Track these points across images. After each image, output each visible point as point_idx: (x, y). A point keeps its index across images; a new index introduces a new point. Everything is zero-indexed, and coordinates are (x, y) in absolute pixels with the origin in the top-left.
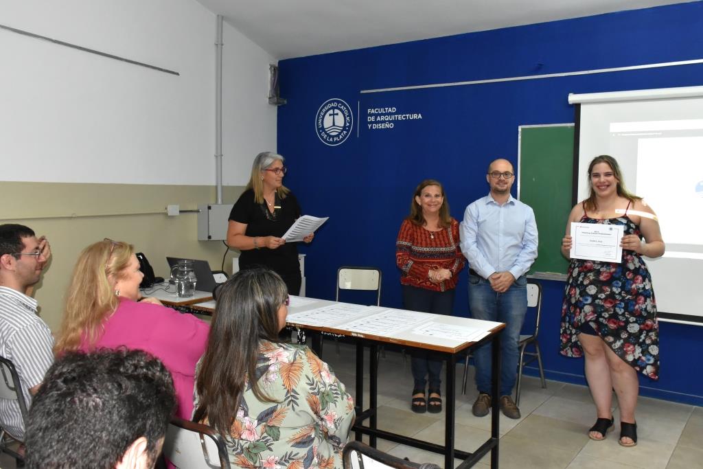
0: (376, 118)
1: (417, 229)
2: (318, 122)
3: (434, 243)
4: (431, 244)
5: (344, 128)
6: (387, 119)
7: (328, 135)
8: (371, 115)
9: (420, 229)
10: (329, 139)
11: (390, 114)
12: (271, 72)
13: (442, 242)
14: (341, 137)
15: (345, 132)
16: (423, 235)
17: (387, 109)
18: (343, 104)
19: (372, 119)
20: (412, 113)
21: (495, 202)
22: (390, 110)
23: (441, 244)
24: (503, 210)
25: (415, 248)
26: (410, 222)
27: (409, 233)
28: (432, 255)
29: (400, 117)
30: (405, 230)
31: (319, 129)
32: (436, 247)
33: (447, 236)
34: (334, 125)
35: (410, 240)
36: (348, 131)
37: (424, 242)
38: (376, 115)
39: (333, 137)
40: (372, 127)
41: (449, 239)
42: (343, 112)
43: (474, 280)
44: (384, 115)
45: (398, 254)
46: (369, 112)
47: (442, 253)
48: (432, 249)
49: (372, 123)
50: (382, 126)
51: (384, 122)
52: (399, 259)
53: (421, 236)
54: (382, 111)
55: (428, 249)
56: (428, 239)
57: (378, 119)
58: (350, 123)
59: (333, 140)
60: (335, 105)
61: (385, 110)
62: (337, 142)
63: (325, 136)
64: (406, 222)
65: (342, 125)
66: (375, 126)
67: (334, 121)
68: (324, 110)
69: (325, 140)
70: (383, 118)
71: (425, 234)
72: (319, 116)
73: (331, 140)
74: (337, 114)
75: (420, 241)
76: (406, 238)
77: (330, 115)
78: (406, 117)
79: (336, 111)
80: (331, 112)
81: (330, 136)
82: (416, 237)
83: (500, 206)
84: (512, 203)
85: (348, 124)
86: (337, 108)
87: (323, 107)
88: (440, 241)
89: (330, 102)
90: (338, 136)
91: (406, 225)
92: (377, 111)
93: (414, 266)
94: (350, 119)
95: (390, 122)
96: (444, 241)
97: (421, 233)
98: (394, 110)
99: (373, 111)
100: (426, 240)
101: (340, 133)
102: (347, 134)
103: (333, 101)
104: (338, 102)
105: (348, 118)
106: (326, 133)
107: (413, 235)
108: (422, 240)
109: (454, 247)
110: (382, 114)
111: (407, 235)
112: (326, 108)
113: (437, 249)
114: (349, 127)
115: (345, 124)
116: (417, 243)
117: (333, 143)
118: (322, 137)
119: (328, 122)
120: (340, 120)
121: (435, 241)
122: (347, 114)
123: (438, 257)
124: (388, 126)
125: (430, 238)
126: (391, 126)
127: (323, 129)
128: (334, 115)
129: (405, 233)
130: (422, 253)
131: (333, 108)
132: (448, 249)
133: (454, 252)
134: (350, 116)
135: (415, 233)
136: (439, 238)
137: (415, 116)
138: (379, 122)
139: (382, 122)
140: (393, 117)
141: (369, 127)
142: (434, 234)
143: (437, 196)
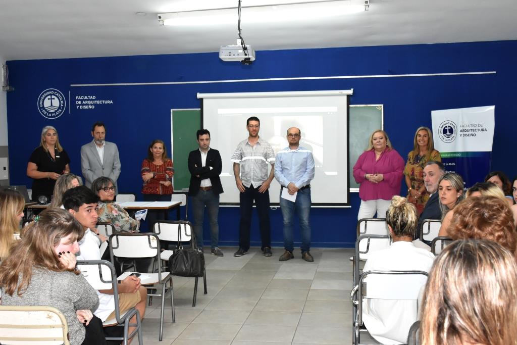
0: (82, 102)
2: (39, 103)
5: (60, 108)
7: (48, 112)
8: (79, 100)
9: (152, 163)
10: (49, 114)
11: (92, 100)
12: (4, 69)
13: (162, 170)
14: (57, 113)
15: (60, 110)
17: (89, 97)
18: (58, 92)
19: (80, 102)
20: (106, 100)
22: (91, 97)
29: (98, 102)
31: (40, 108)
34: (52, 105)
36: (62, 110)
38: (82, 101)
39: (51, 113)
40: (79, 107)
42: (58, 98)
44: (88, 100)
46: (77, 98)
49: (79, 105)
50: (87, 107)
51: (88, 105)
54: (86, 98)
57: (84, 102)
58: (64, 105)
59: (51, 115)
60: (52, 92)
61: (88, 98)
62: (54, 116)
63: (45, 113)
65: (58, 106)
66: (81, 107)
67: (51, 103)
68: (44, 96)
69: (46, 115)
70: (87, 102)
72: (40, 99)
73: (50, 115)
74: (54, 99)
77: (49, 99)
78: (102, 102)
79: (53, 97)
80: (49, 97)
81: (49, 113)
85: (62, 105)
86: (54, 95)
87: (43, 94)
89: (49, 91)
90: (55, 112)
92: (82, 98)
94: (64, 102)
95: (91, 105)
98: (94, 97)
99: (79, 98)
101: (56, 111)
102: (61, 112)
103: (51, 91)
104: (54, 91)
105: (62, 102)
106: (46, 110)
110: (86, 100)
112: (45, 94)
114: (63, 107)
115: (60, 105)
117: (52, 117)
118: (43, 113)
119: (47, 103)
120: (56, 103)
122: (61, 99)
124: (90, 107)
125: (156, 168)
126: (93, 107)
127: (44, 108)
128: (51, 99)
131: (51, 95)
134: (63, 100)
136: (160, 168)
137: (108, 102)
138: (84, 105)
139: (86, 105)
140: (94, 102)
141: (78, 107)
142: (160, 166)
143: (160, 148)
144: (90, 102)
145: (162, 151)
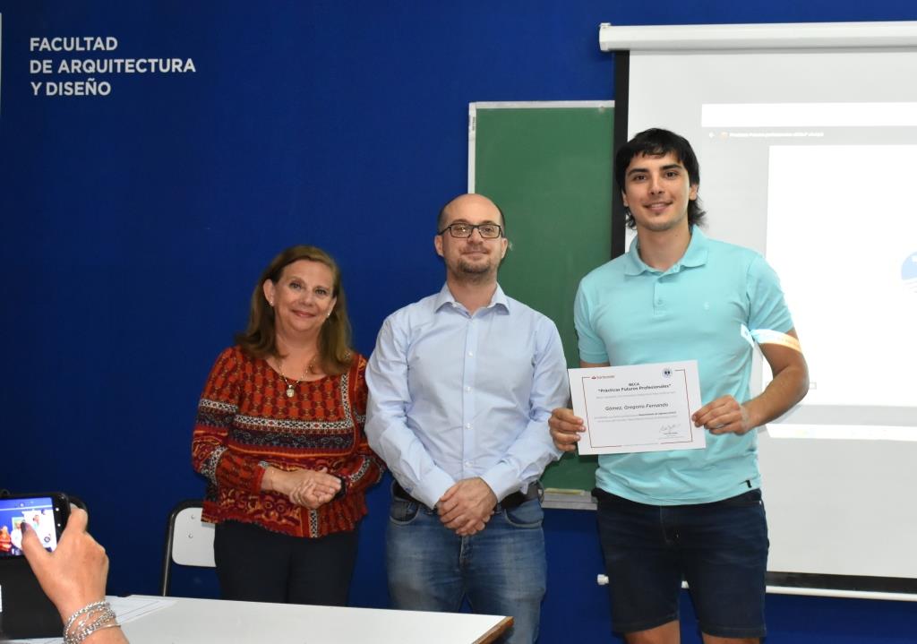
0: (55, 66)
1: (255, 371)
3: (294, 410)
4: (286, 412)
6: (92, 70)
8: (42, 55)
9: (263, 373)
11: (100, 55)
13: (319, 408)
16: (270, 388)
17: (88, 39)
19: (46, 66)
20: (166, 55)
21: (455, 305)
22: (99, 44)
23: (313, 413)
24: (476, 325)
25: (243, 420)
26: (238, 354)
27: (232, 380)
28: (286, 440)
29: (130, 66)
30: (222, 369)
32: (300, 419)
33: (336, 395)
35: (231, 396)
37: (268, 405)
38: (56, 58)
40: (42, 89)
41: (337, 403)
43: (401, 510)
44: (82, 56)
45: (197, 432)
46: (33, 45)
47: (316, 436)
48: (287, 425)
49: (42, 78)
50: (77, 89)
51: (82, 77)
52: (195, 444)
53: (263, 391)
54: (75, 46)
55: (275, 423)
56: (280, 399)
57: (64, 66)
61: (83, 44)
64: (230, 351)
66: (53, 90)
70: (76, 66)
71: (275, 385)
75: (257, 403)
76: (219, 393)
78: (148, 65)
82: (248, 391)
83: (468, 315)
84: (501, 308)
88: (314, 405)
91: (230, 358)
92: (58, 44)
93: (226, 464)
95: (99, 77)
96: (324, 405)
97: (265, 382)
98: (111, 43)
99: (45, 45)
100: (274, 402)
107: (243, 387)
108: (263, 400)
109: (348, 424)
110: (74, 55)
111: (224, 386)
113: (301, 426)
116: (250, 408)
121: (299, 405)
123: (303, 447)
124: (92, 88)
125: (285, 396)
126: (103, 89)
129: (221, 378)
130: (258, 433)
132: (332, 426)
133: (347, 435)
135: (248, 383)
136: (311, 397)
137: (175, 65)
138: (65, 77)
139: (74, 77)
140: (108, 66)
141: (36, 89)
142: (298, 387)
143: (319, 291)
144: (93, 67)
145: (326, 303)
